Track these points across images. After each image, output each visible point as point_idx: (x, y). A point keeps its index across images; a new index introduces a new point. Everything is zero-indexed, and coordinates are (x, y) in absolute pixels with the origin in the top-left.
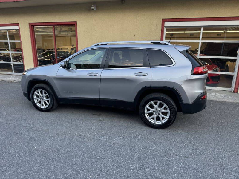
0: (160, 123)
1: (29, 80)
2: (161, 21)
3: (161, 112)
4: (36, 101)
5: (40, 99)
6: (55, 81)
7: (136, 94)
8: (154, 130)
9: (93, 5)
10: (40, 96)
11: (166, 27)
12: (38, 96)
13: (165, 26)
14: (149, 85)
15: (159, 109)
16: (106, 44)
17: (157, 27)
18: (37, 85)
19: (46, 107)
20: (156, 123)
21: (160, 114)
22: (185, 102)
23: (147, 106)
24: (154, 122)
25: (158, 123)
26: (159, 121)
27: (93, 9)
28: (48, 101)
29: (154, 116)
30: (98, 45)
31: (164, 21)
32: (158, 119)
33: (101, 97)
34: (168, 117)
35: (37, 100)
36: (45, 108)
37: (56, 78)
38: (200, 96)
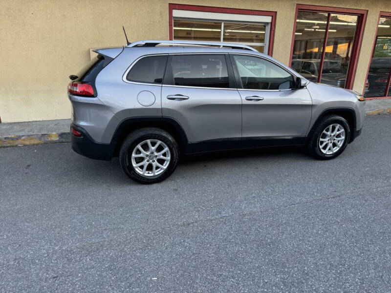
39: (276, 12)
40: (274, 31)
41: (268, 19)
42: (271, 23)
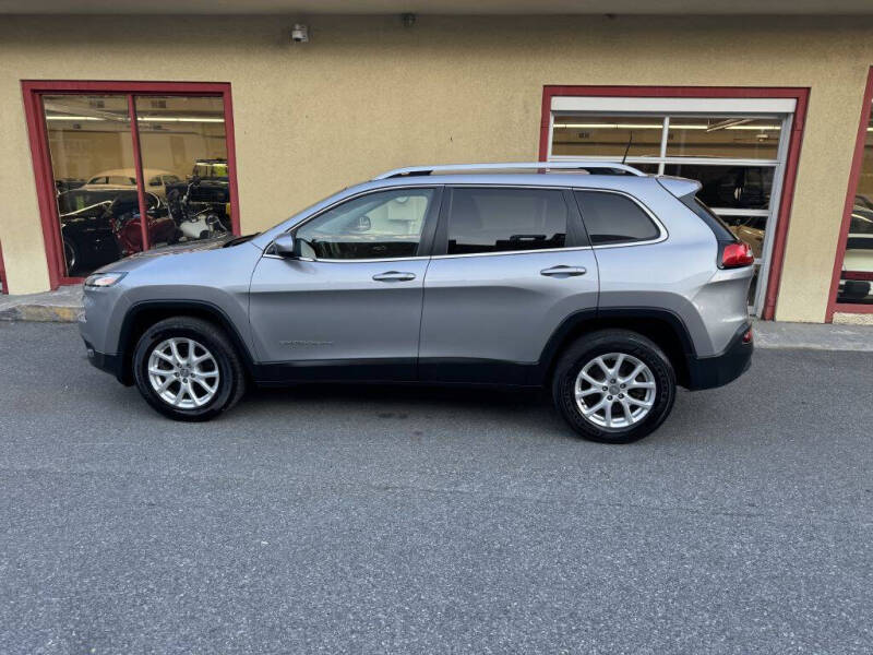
0: (626, 424)
1: (129, 304)
2: (541, 91)
3: (628, 388)
4: (156, 384)
5: (176, 374)
6: (244, 305)
7: (548, 337)
8: (607, 447)
9: (297, 27)
10: (178, 364)
11: (554, 112)
12: (166, 365)
13: (553, 108)
14: (592, 305)
15: (620, 381)
16: (428, 173)
17: (527, 112)
18: (162, 323)
19: (200, 402)
20: (613, 425)
21: (623, 396)
22: (701, 352)
23: (584, 374)
24: (604, 424)
25: (618, 423)
26: (622, 419)
27: (298, 40)
28: (210, 381)
29: (606, 403)
30: (399, 176)
31: (551, 91)
32: (618, 410)
33: (425, 354)
34: (649, 403)
35: (163, 379)
36: (198, 409)
37: (251, 296)
38: (741, 332)
39: (809, 89)
40: (802, 132)
41: (788, 105)
42: (795, 114)
